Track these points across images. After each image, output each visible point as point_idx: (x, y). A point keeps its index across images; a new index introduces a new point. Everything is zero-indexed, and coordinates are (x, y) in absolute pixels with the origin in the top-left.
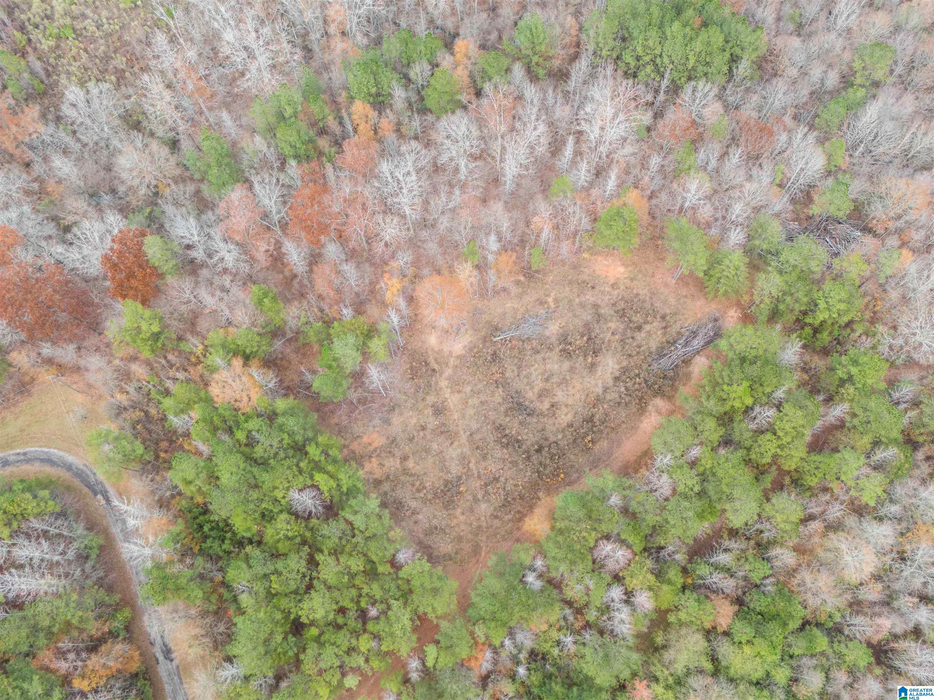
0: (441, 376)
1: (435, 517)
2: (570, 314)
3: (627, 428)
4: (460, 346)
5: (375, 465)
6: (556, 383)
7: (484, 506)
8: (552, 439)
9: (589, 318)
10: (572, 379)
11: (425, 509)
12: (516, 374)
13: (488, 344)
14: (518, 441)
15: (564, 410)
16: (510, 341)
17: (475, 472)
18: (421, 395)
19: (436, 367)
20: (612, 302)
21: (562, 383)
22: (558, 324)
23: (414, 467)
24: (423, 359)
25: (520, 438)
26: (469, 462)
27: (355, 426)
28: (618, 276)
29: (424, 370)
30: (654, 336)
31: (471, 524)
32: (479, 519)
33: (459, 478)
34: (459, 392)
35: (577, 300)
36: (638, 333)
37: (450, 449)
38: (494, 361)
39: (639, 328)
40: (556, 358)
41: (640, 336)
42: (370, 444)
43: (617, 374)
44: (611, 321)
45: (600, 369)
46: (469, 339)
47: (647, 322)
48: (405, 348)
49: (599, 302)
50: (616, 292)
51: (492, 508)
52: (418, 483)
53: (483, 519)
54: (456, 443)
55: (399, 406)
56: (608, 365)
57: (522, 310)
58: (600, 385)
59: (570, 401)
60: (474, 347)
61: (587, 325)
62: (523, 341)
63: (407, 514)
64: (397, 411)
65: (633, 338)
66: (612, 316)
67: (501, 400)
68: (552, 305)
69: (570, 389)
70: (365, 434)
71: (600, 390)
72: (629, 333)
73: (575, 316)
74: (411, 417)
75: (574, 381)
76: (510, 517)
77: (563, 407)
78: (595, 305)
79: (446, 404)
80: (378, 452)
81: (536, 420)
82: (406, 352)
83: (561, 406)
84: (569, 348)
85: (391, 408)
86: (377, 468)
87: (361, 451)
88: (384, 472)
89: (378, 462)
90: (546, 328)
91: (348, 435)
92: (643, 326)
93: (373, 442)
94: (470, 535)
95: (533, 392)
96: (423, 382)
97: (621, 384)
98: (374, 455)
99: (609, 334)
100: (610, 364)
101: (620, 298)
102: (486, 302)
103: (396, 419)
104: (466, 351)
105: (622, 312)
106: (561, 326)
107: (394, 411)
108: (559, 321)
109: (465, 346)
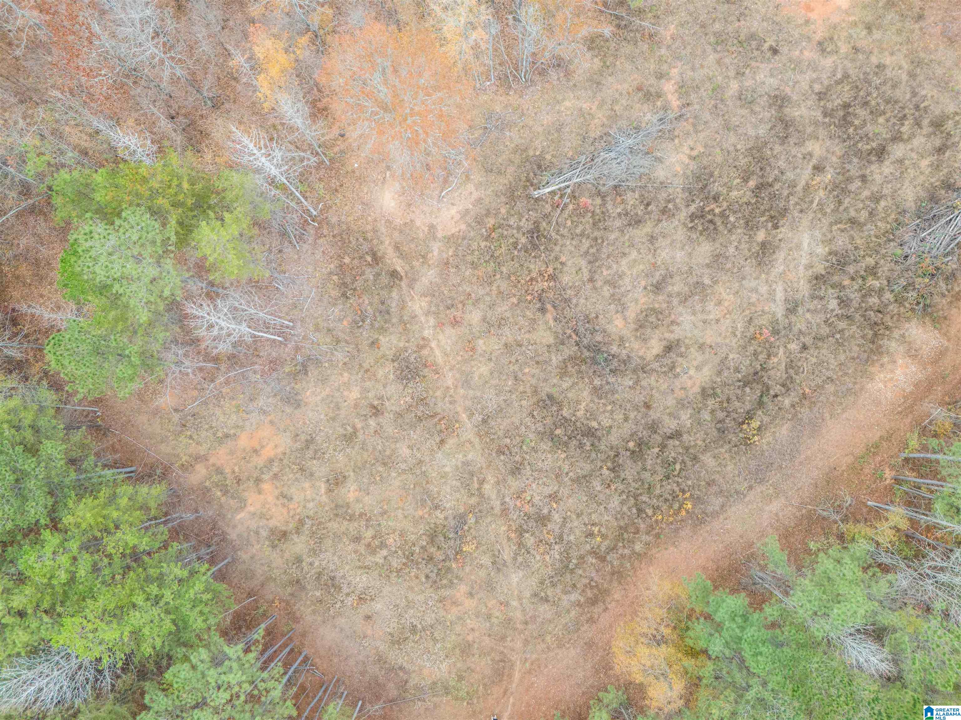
0: (411, 286)
1: (410, 604)
2: (716, 124)
3: (835, 394)
4: (453, 211)
5: (270, 499)
6: (679, 294)
7: (515, 578)
8: (670, 425)
9: (762, 131)
10: (716, 282)
11: (387, 589)
12: (586, 275)
13: (520, 205)
14: (590, 433)
15: (696, 356)
16: (573, 197)
17: (497, 504)
18: (366, 334)
19: (399, 266)
20: (817, 87)
21: (692, 294)
22: (686, 149)
23: (358, 501)
24: (365, 247)
25: (594, 424)
26: (482, 482)
27: (218, 412)
28: (836, 18)
29: (369, 273)
30: (913, 172)
31: (489, 617)
32: (506, 604)
33: (461, 519)
34: (455, 323)
35: (734, 86)
36: (875, 166)
37: (439, 455)
38: (535, 247)
39: (880, 153)
40: (680, 234)
41: (880, 173)
42: (255, 451)
43: (820, 269)
44: (814, 136)
45: (780, 256)
46: (476, 195)
47: (897, 138)
48: (322, 221)
49: (787, 89)
50: (828, 62)
51: (533, 582)
52: (369, 534)
53: (515, 603)
54: (451, 442)
55: (318, 363)
56: (798, 247)
57: (600, 116)
58: (780, 295)
59: (710, 337)
60: (488, 214)
61: (756, 150)
62: (603, 198)
63: (349, 601)
64: (313, 372)
65: (863, 178)
66: (816, 123)
67: (551, 340)
68: (675, 102)
69: (710, 306)
70: (242, 428)
71: (779, 310)
72: (855, 166)
73: (727, 127)
75: (720, 288)
76: (575, 596)
77: (692, 349)
78: (776, 97)
79: (425, 352)
80: (275, 469)
81: (631, 383)
82: (325, 232)
83: (687, 348)
84: (713, 210)
85: (298, 368)
86: (275, 505)
87: (236, 469)
88: (292, 513)
89: (277, 492)
90: (659, 160)
91: (204, 434)
92: (889, 148)
93: (263, 447)
94: (487, 640)
95: (625, 319)
96: (371, 304)
97: (831, 291)
98: (266, 477)
99: (808, 171)
100: (805, 245)
101: (839, 76)
102: (513, 98)
103: (313, 393)
104: (469, 225)
105: (841, 113)
106: (695, 153)
107: (306, 373)
108: (690, 142)
109: (467, 211)
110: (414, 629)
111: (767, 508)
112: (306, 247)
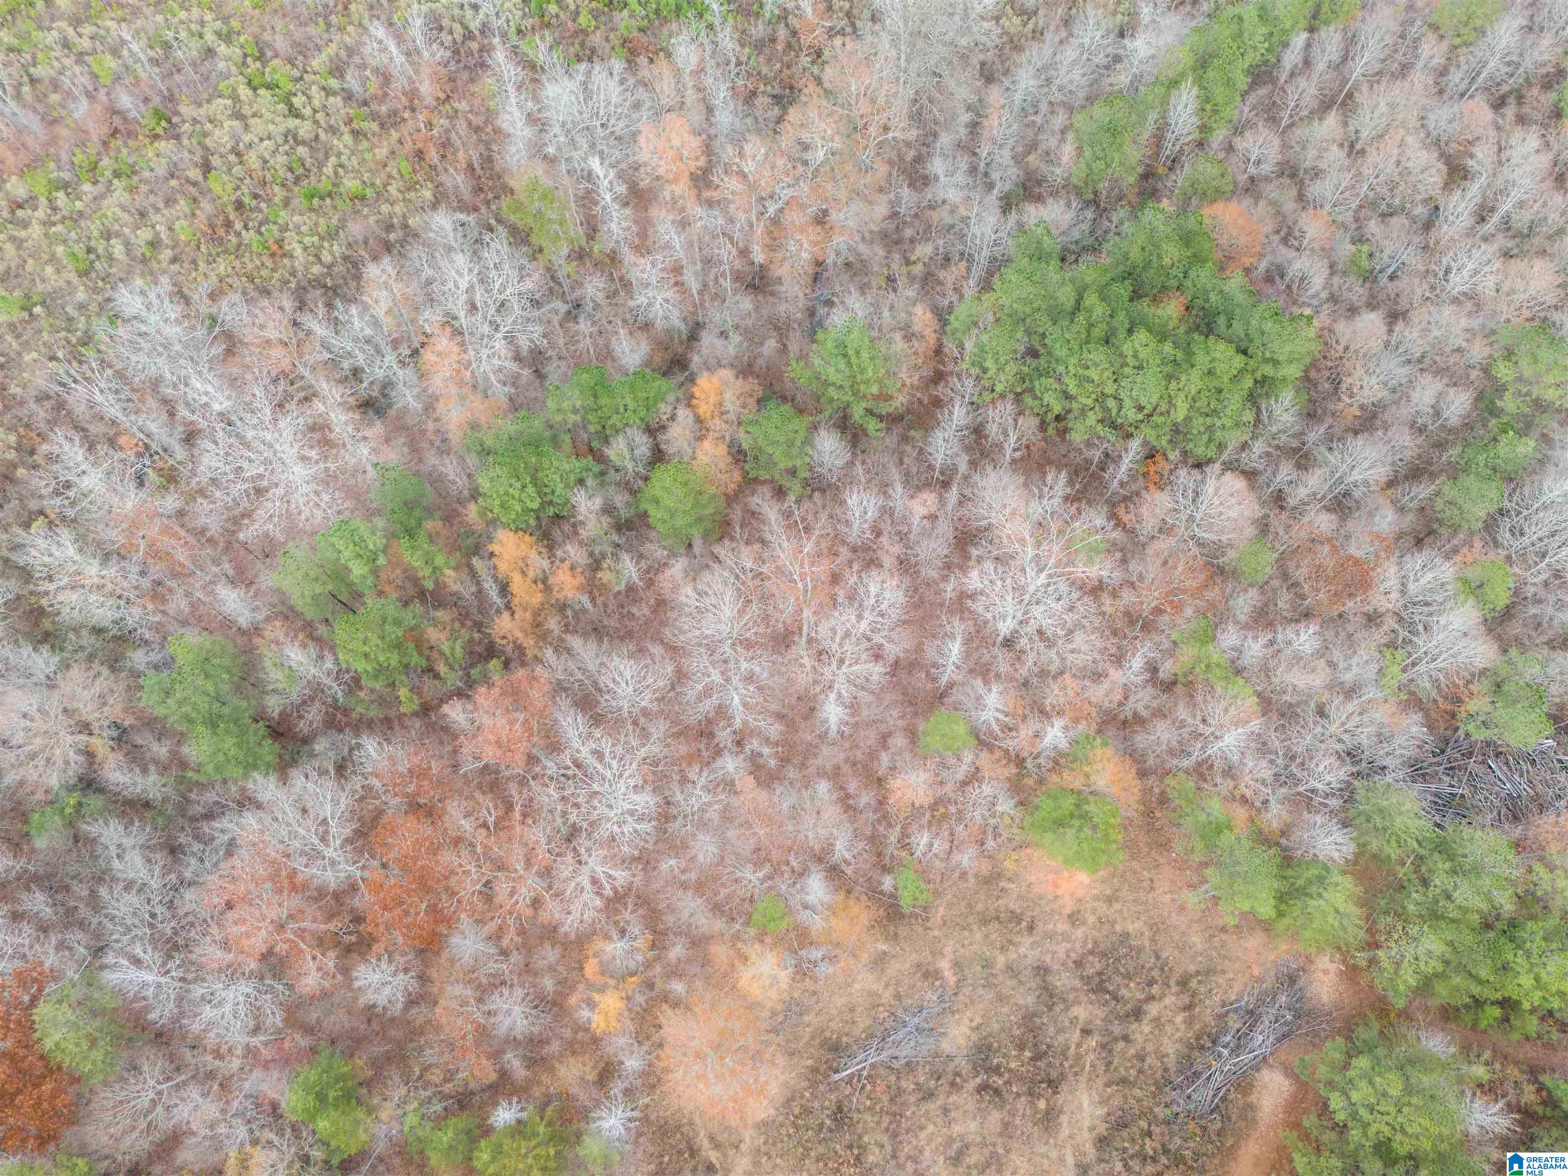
4: (762, 1097)
6: (976, 1166)
12: (889, 1152)
13: (821, 1090)
16: (870, 1077)
20: (1074, 956)
22: (966, 1021)
28: (1080, 893)
30: (1169, 1029)
35: (1001, 960)
36: (1135, 1026)
38: (839, 1127)
39: (1137, 1014)
41: (1141, 1031)
43: (1102, 1130)
44: (1077, 1002)
45: (1064, 1119)
47: (1151, 998)
49: (1048, 959)
50: (1079, 933)
56: (1080, 1110)
58: (1070, 1160)
61: (1028, 1018)
62: (898, 1074)
65: (1126, 1038)
66: (1077, 991)
68: (951, 978)
72: (1117, 1029)
78: (1038, 967)
90: (944, 1035)
92: (1145, 1007)
97: (1114, 1153)
99: (1076, 1036)
100: (1085, 1107)
101: (1090, 946)
104: (777, 1110)
105: (1097, 980)
106: (974, 1024)
108: (969, 1014)
109: (775, 1097)
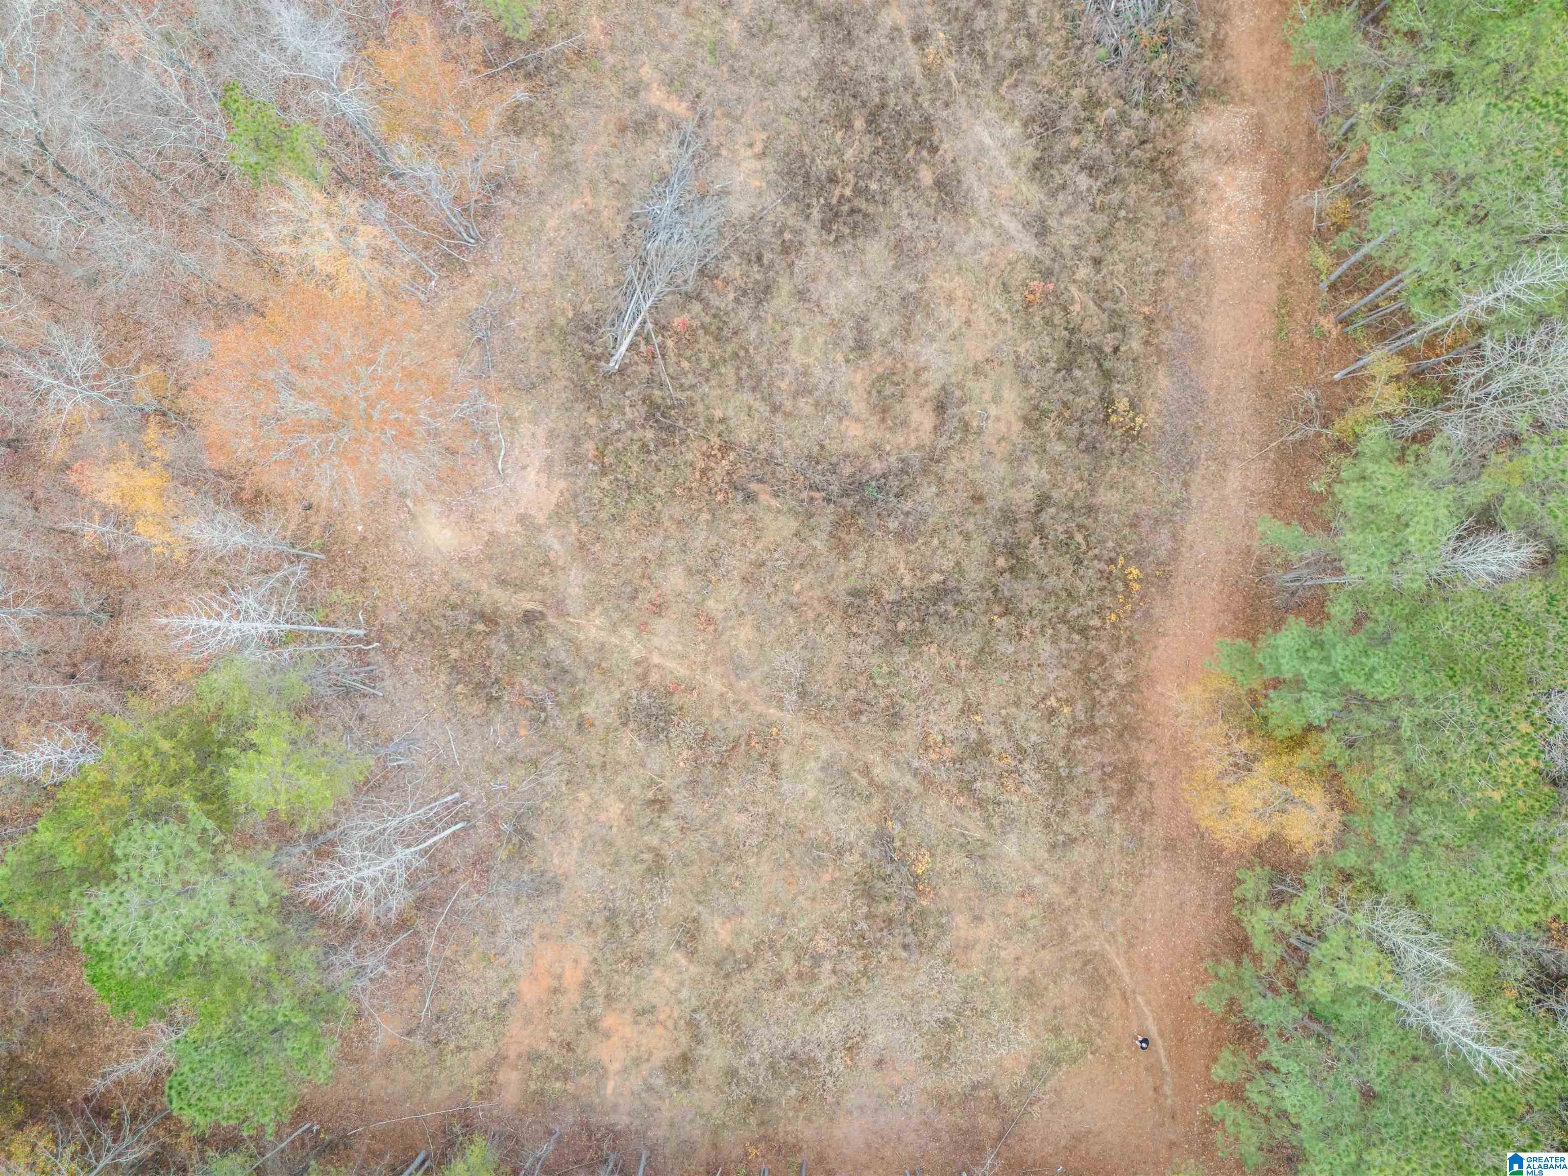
0: (562, 614)
1: (915, 1000)
3: (1181, 284)
4: (532, 474)
5: (628, 1031)
8: (1024, 497)
12: (763, 409)
13: (607, 396)
14: (941, 592)
15: (980, 388)
17: (908, 781)
18: (562, 723)
22: (744, 152)
23: (737, 934)
25: (936, 577)
27: (464, 986)
29: (497, 644)
31: (1023, 926)
32: (1030, 889)
33: (883, 838)
34: (658, 608)
35: (732, 26)
37: (786, 786)
42: (555, 991)
43: (1030, 153)
45: (970, 178)
46: (541, 432)
48: (380, 634)
51: (1036, 832)
52: (788, 960)
54: (785, 756)
55: (535, 812)
56: (982, 150)
57: (606, 203)
58: (1013, 226)
59: (976, 349)
60: (577, 442)
61: (827, 79)
62: (698, 297)
63: (839, 1064)
64: (539, 830)
67: (794, 524)
69: (943, 313)
70: (513, 977)
71: (1027, 244)
74: (595, 805)
76: (1101, 805)
77: (969, 384)
79: (654, 677)
80: (601, 990)
81: (934, 489)
82: (396, 644)
83: (961, 386)
84: (842, 196)
85: (515, 840)
86: (641, 1033)
87: (552, 1034)
88: (670, 1023)
89: (628, 1017)
90: (724, 192)
91: (472, 1029)
93: (560, 977)
94: (1046, 956)
95: (857, 420)
96: (533, 680)
97: (1066, 168)
98: (598, 1010)
99: (911, 51)
100: (988, 140)
102: (480, 275)
103: (562, 854)
104: (566, 475)
106: (759, 147)
107: (531, 838)
108: (742, 139)
109: (549, 462)
110: (946, 1025)
111: (1228, 491)
112: (388, 683)
